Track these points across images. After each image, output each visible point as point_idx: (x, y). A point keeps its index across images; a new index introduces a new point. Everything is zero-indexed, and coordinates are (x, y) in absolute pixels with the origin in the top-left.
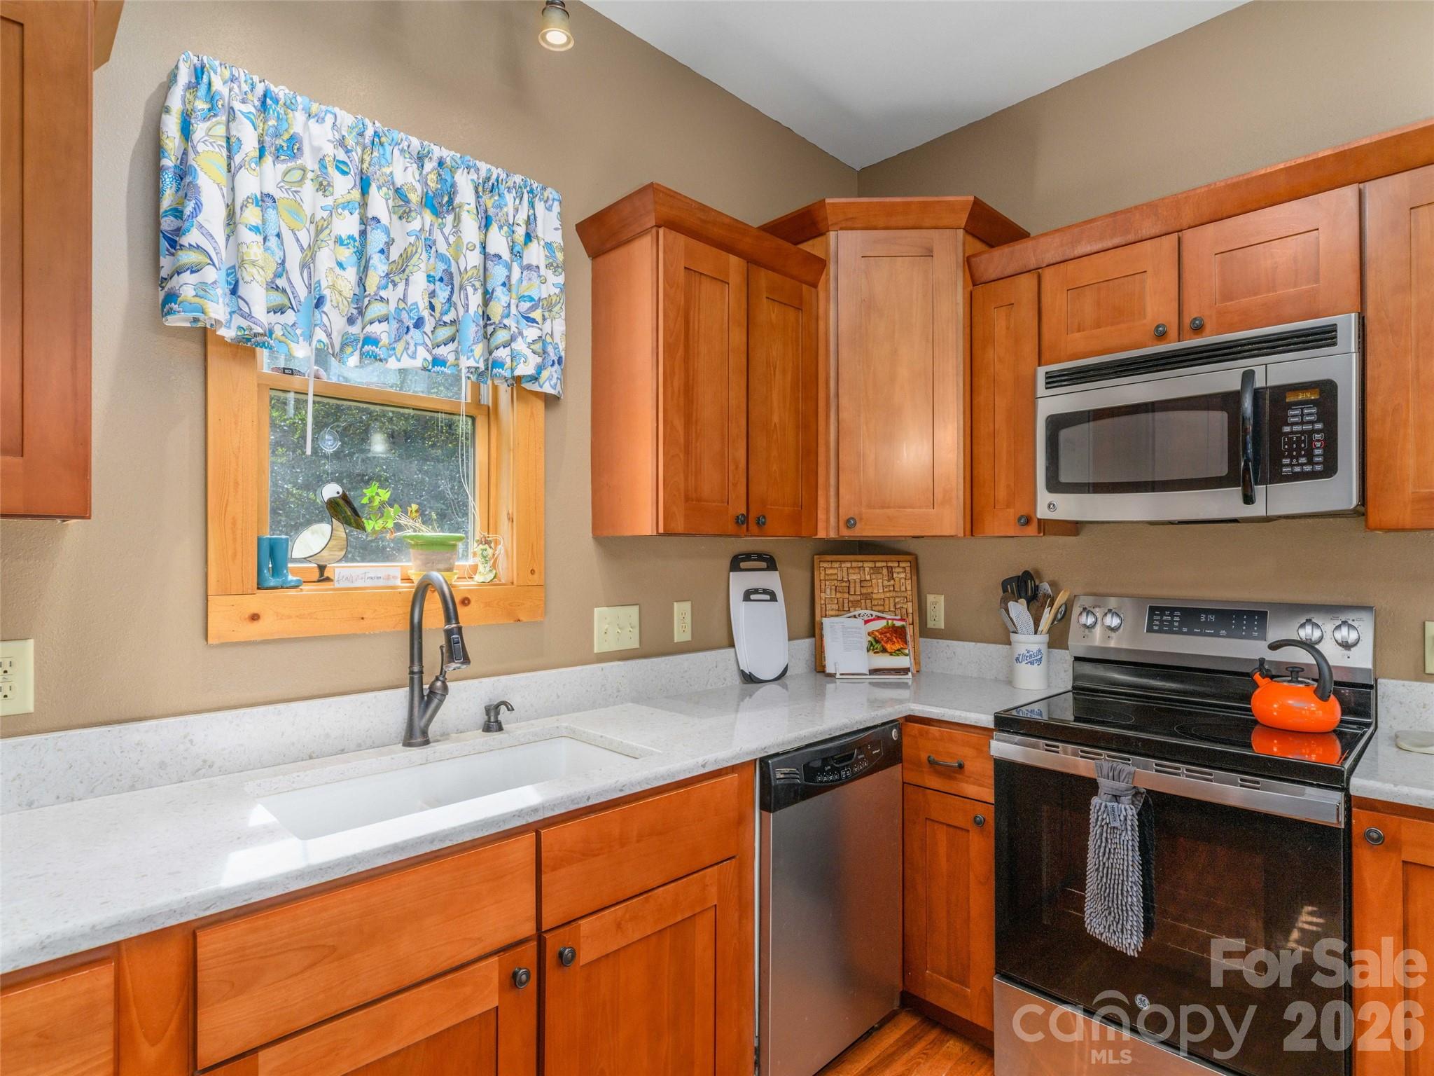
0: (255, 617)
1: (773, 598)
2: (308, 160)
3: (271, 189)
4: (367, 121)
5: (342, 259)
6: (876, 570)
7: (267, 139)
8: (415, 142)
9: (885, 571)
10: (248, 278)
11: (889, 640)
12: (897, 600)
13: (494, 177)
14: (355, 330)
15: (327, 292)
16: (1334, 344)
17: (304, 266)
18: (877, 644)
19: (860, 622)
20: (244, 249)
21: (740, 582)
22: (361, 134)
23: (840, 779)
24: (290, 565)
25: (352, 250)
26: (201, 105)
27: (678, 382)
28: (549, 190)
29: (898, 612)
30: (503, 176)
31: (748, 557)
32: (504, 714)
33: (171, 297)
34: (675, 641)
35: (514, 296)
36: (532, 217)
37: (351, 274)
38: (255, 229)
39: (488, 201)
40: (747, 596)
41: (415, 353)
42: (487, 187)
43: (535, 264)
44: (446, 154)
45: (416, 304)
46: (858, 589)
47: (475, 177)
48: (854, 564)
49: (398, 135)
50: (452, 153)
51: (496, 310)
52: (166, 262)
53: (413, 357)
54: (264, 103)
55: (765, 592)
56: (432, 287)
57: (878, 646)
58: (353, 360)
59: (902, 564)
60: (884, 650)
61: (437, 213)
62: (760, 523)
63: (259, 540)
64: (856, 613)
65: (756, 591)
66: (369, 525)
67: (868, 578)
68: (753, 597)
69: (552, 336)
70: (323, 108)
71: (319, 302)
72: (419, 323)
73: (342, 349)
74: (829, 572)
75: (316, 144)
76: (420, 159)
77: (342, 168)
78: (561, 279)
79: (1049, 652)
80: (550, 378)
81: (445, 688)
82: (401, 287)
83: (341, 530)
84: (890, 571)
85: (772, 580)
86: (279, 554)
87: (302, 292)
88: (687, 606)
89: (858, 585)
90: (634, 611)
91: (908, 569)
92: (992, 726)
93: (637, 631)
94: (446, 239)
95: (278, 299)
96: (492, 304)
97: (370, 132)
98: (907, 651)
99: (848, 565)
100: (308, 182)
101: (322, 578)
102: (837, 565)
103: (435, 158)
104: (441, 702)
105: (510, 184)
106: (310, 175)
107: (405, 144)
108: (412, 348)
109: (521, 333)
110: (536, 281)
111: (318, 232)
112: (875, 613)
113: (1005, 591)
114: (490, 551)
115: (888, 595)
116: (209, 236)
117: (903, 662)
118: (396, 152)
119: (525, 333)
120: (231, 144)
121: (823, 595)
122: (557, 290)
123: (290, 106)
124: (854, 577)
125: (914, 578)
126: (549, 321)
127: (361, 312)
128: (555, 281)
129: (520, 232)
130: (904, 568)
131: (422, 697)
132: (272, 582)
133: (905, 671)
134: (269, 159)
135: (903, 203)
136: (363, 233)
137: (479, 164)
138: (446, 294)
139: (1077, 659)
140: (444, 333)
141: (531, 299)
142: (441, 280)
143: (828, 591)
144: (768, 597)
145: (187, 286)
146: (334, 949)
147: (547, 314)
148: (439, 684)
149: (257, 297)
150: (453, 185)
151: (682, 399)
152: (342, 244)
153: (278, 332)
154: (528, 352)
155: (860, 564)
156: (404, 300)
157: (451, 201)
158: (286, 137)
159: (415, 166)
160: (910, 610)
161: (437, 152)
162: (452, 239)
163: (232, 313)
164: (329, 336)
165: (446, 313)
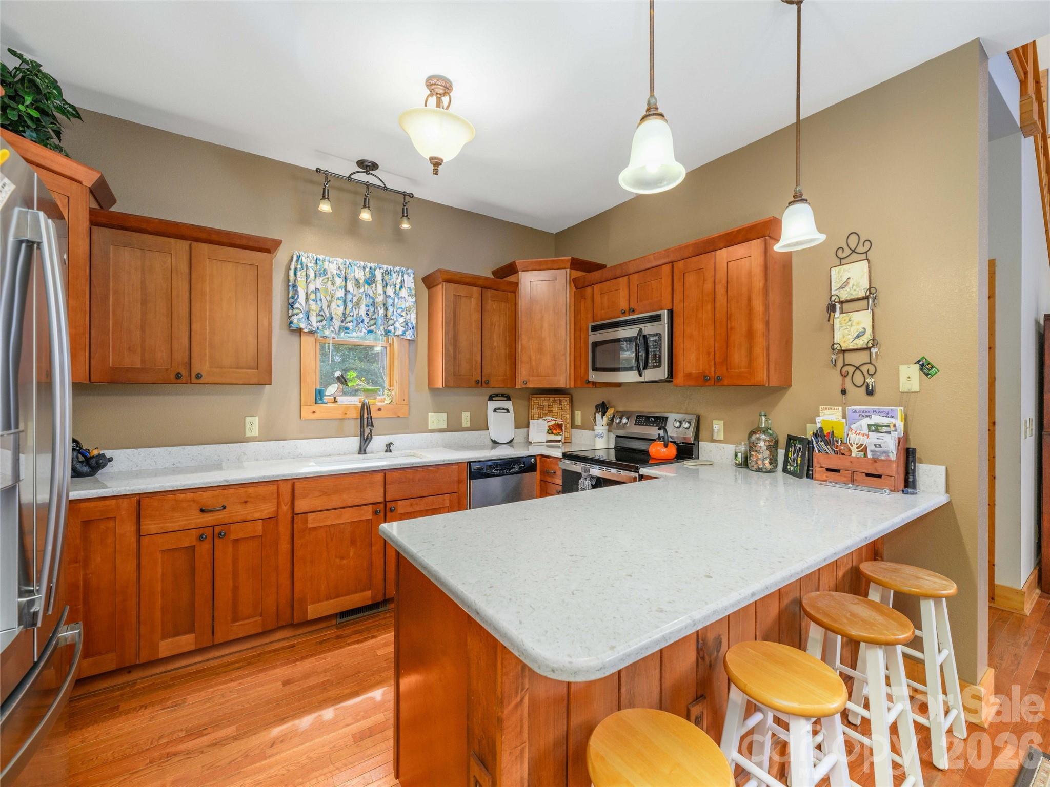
0: (314, 412)
1: (508, 411)
2: (329, 275)
3: (318, 287)
4: (347, 260)
5: (339, 304)
6: (555, 401)
7: (317, 272)
8: (362, 263)
9: (558, 401)
10: (311, 315)
11: (555, 429)
12: (563, 413)
13: (389, 269)
14: (343, 324)
15: (334, 316)
16: (661, 321)
17: (329, 306)
18: (551, 431)
19: (546, 422)
20: (310, 306)
21: (492, 405)
22: (345, 265)
23: (503, 473)
24: (325, 397)
25: (342, 301)
26: (299, 266)
27: (451, 335)
28: (410, 269)
29: (563, 418)
30: (392, 268)
31: (497, 395)
32: (392, 447)
33: (291, 322)
34: (463, 426)
35: (395, 308)
36: (403, 281)
37: (342, 308)
38: (313, 300)
39: (387, 278)
40: (495, 411)
41: (361, 330)
42: (387, 273)
43: (403, 296)
44: (373, 265)
45: (361, 315)
46: (547, 408)
47: (382, 271)
48: (546, 399)
49: (356, 262)
50: (374, 264)
51: (389, 314)
52: (290, 312)
53: (361, 332)
54: (316, 262)
55: (504, 409)
56: (368, 308)
57: (550, 431)
58: (343, 334)
59: (565, 399)
60: (552, 433)
61: (369, 285)
62: (487, 382)
63: (316, 389)
64: (545, 418)
65: (499, 409)
66: (350, 384)
67: (551, 404)
68: (497, 411)
69: (410, 320)
70: (334, 259)
71: (332, 319)
72: (362, 321)
73: (339, 331)
74: (535, 402)
75: (331, 270)
76: (364, 269)
77: (339, 276)
78: (414, 299)
79: (608, 434)
80: (409, 334)
81: (371, 437)
82: (357, 309)
83: (341, 386)
84: (561, 401)
85: (508, 405)
86: (322, 393)
87: (328, 315)
88: (468, 414)
89: (547, 407)
90: (445, 415)
91: (568, 401)
92: (561, 457)
93: (446, 422)
94: (373, 292)
95: (320, 318)
96: (388, 311)
97: (347, 264)
98: (561, 434)
99: (543, 399)
100: (329, 281)
101: (335, 401)
102: (538, 399)
103: (369, 267)
104: (370, 441)
105: (395, 270)
106: (330, 279)
107: (359, 265)
108: (360, 329)
109: (397, 320)
110: (404, 302)
111: (332, 297)
112: (553, 419)
113: (597, 409)
114: (389, 393)
115: (559, 411)
116: (301, 305)
117: (559, 438)
118: (356, 268)
119: (399, 320)
120: (307, 276)
121: (532, 411)
122: (413, 304)
123: (324, 261)
124: (546, 404)
125: (570, 404)
126: (409, 315)
127: (345, 319)
128: (411, 301)
129: (398, 286)
130: (567, 400)
131: (364, 439)
132: (319, 402)
133: (559, 441)
134: (317, 278)
135: (545, 261)
136: (345, 294)
137: (384, 266)
138: (373, 309)
139: (617, 436)
140: (372, 322)
141: (402, 308)
142: (372, 305)
143: (535, 409)
144: (506, 411)
145: (295, 319)
146: (326, 493)
147: (408, 313)
148: (369, 435)
149: (314, 319)
150: (375, 274)
151: (452, 341)
152: (339, 299)
153: (321, 328)
154: (400, 327)
155: (548, 399)
156: (358, 314)
157: (374, 279)
158: (323, 269)
159: (362, 271)
160: (568, 418)
161: (369, 265)
162: (375, 291)
163: (307, 325)
164: (334, 328)
165: (373, 315)
